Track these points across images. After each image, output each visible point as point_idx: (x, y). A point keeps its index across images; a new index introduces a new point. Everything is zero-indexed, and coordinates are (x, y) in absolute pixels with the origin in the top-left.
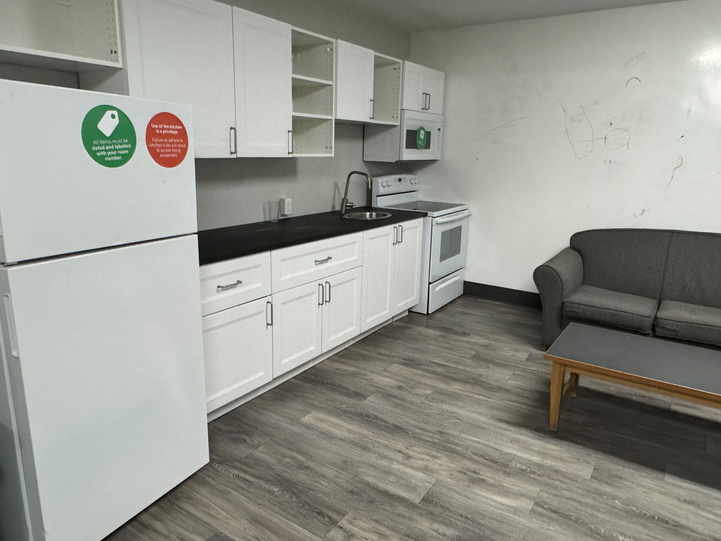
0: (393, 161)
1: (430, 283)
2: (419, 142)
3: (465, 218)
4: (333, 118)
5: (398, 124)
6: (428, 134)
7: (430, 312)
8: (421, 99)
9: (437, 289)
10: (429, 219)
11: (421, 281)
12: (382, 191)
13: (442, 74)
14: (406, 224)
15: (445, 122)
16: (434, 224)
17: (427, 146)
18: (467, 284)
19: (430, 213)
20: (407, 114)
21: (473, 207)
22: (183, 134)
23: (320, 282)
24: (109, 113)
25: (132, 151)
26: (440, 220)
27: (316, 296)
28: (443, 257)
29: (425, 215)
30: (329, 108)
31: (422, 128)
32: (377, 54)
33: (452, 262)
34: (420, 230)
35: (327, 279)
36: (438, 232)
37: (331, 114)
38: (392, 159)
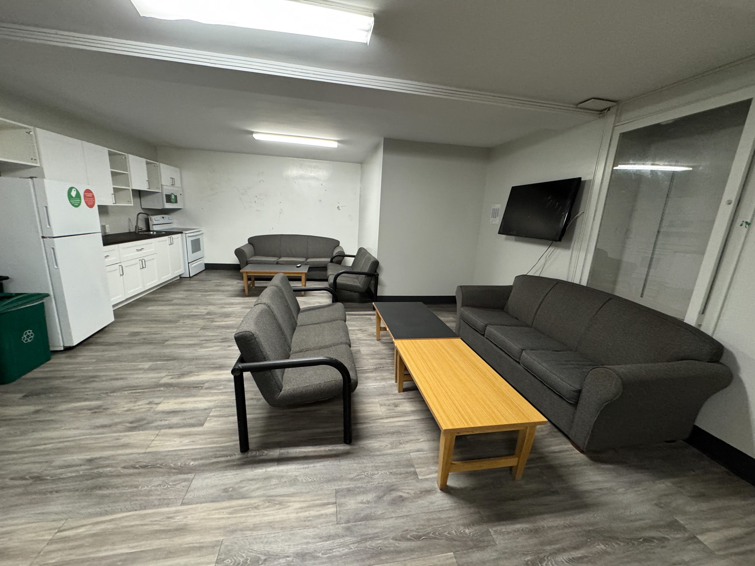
0: (160, 208)
1: (189, 263)
2: (172, 200)
3: (200, 234)
4: (130, 188)
5: (160, 191)
6: (176, 196)
7: (191, 276)
8: (170, 180)
9: (192, 266)
10: (184, 235)
11: (184, 263)
12: (155, 223)
13: (178, 169)
14: (174, 236)
15: (183, 190)
16: (187, 236)
17: (176, 202)
18: (206, 265)
19: (184, 232)
20: (165, 187)
21: (203, 230)
22: (93, 197)
23: (140, 259)
24: (73, 189)
25: (80, 202)
26: (190, 235)
27: (138, 265)
28: (193, 252)
29: (181, 233)
30: (128, 184)
31: (173, 194)
32: (147, 160)
33: (198, 254)
34: (180, 239)
35: (143, 258)
36: (189, 240)
37: (129, 186)
38: (160, 207)
